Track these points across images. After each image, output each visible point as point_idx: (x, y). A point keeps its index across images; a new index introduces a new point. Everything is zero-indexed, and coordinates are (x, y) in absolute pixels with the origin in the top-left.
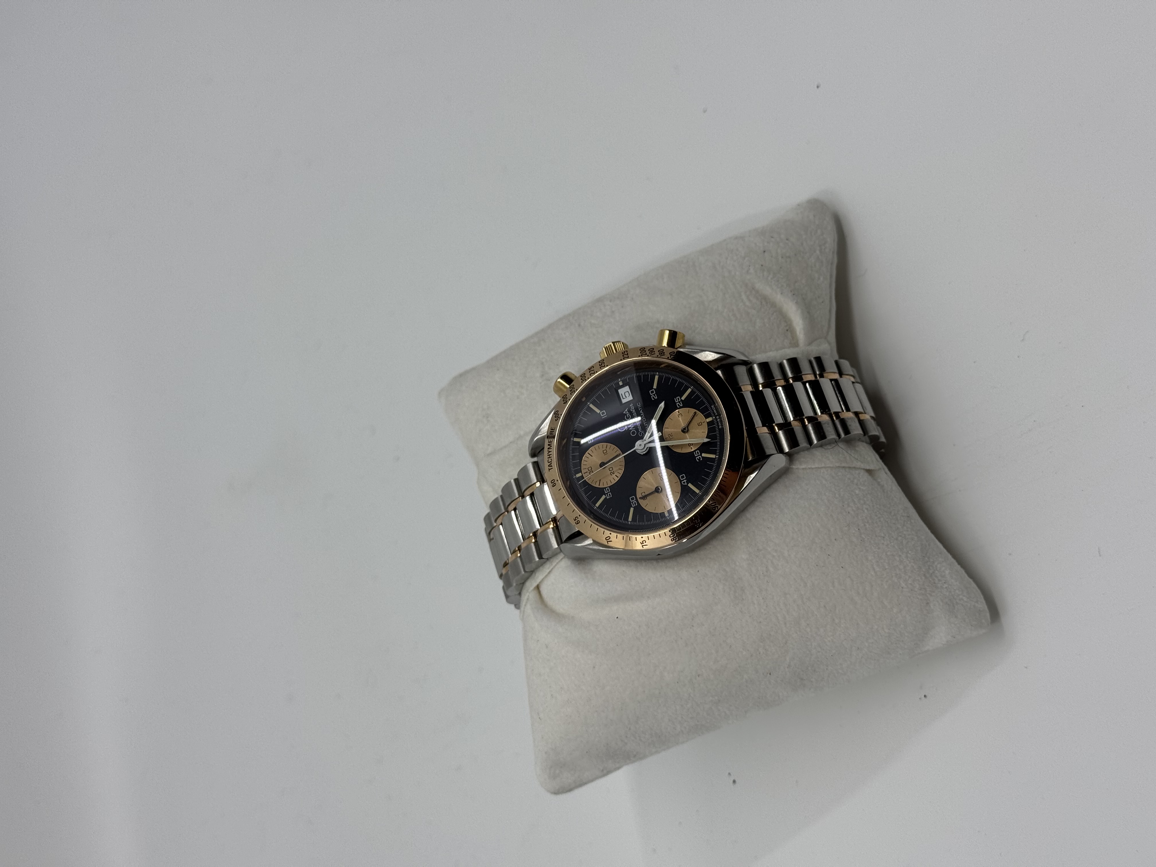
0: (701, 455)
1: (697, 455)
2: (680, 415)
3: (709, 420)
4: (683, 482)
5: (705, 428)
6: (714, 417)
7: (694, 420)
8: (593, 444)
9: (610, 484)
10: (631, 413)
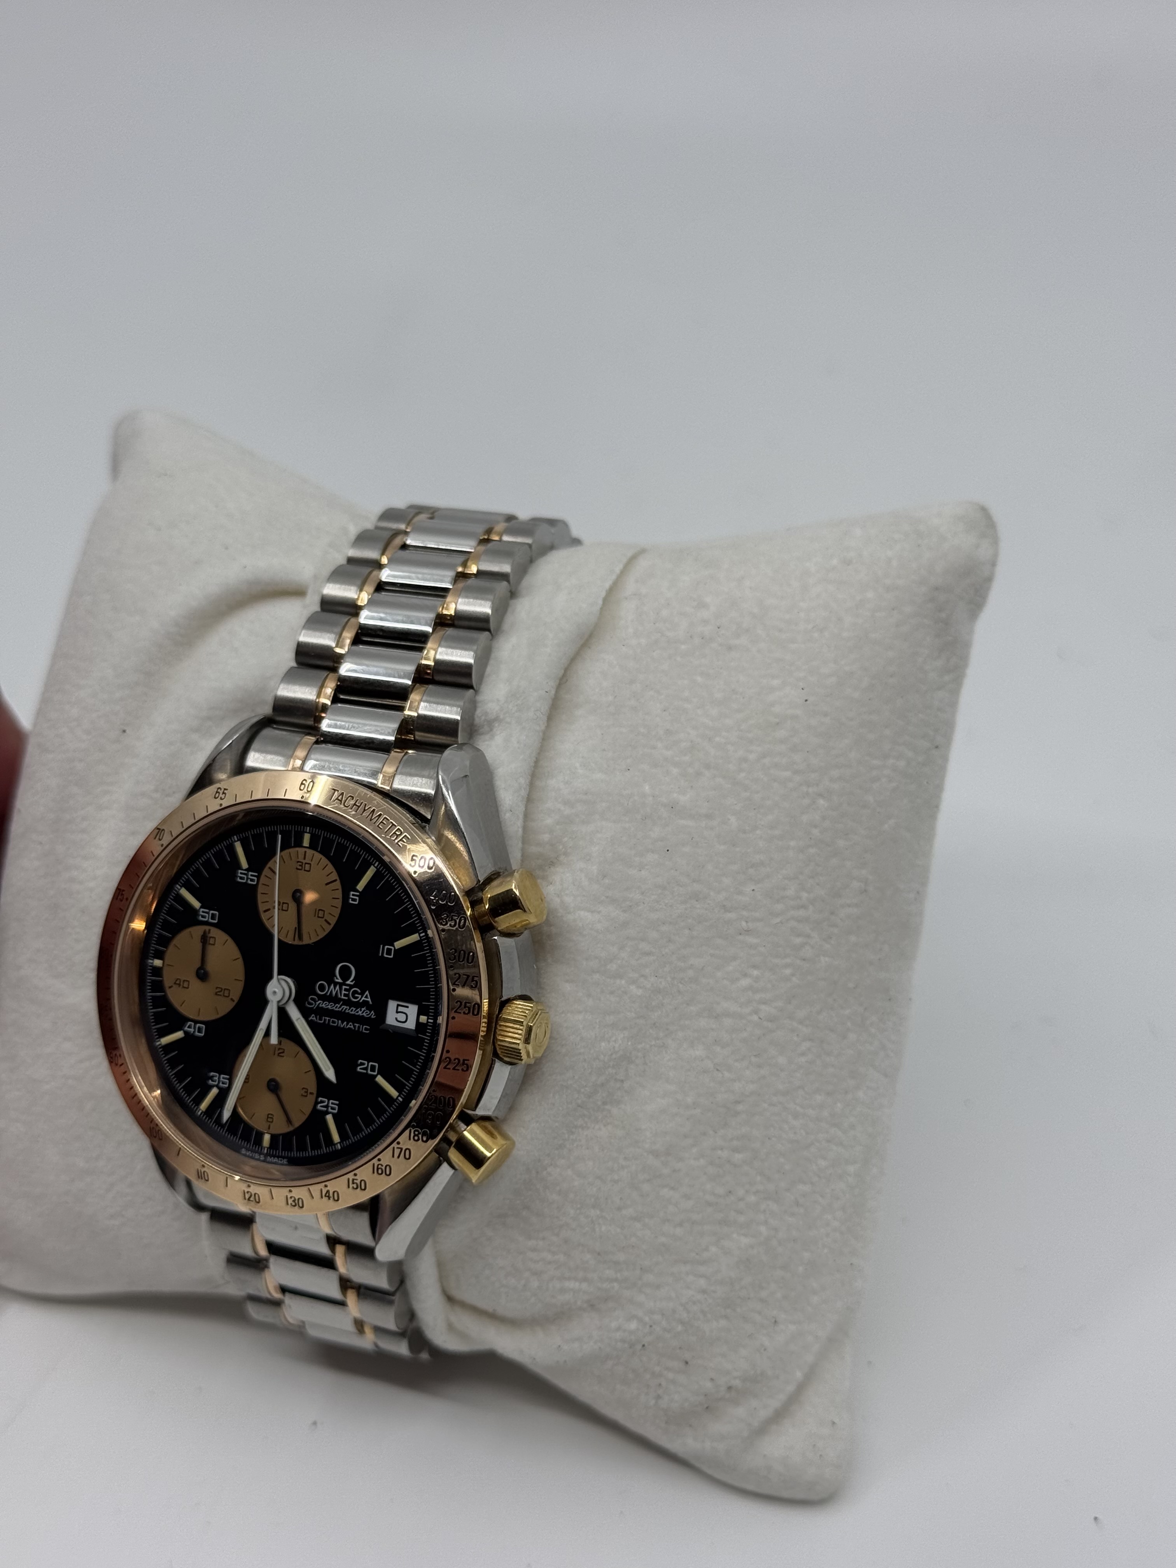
0: (217, 1086)
1: (221, 1079)
2: (306, 1093)
3: (267, 1138)
4: (193, 1024)
5: (258, 1123)
6: (266, 1151)
7: (281, 1113)
8: (346, 897)
9: (260, 889)
10: (358, 1005)
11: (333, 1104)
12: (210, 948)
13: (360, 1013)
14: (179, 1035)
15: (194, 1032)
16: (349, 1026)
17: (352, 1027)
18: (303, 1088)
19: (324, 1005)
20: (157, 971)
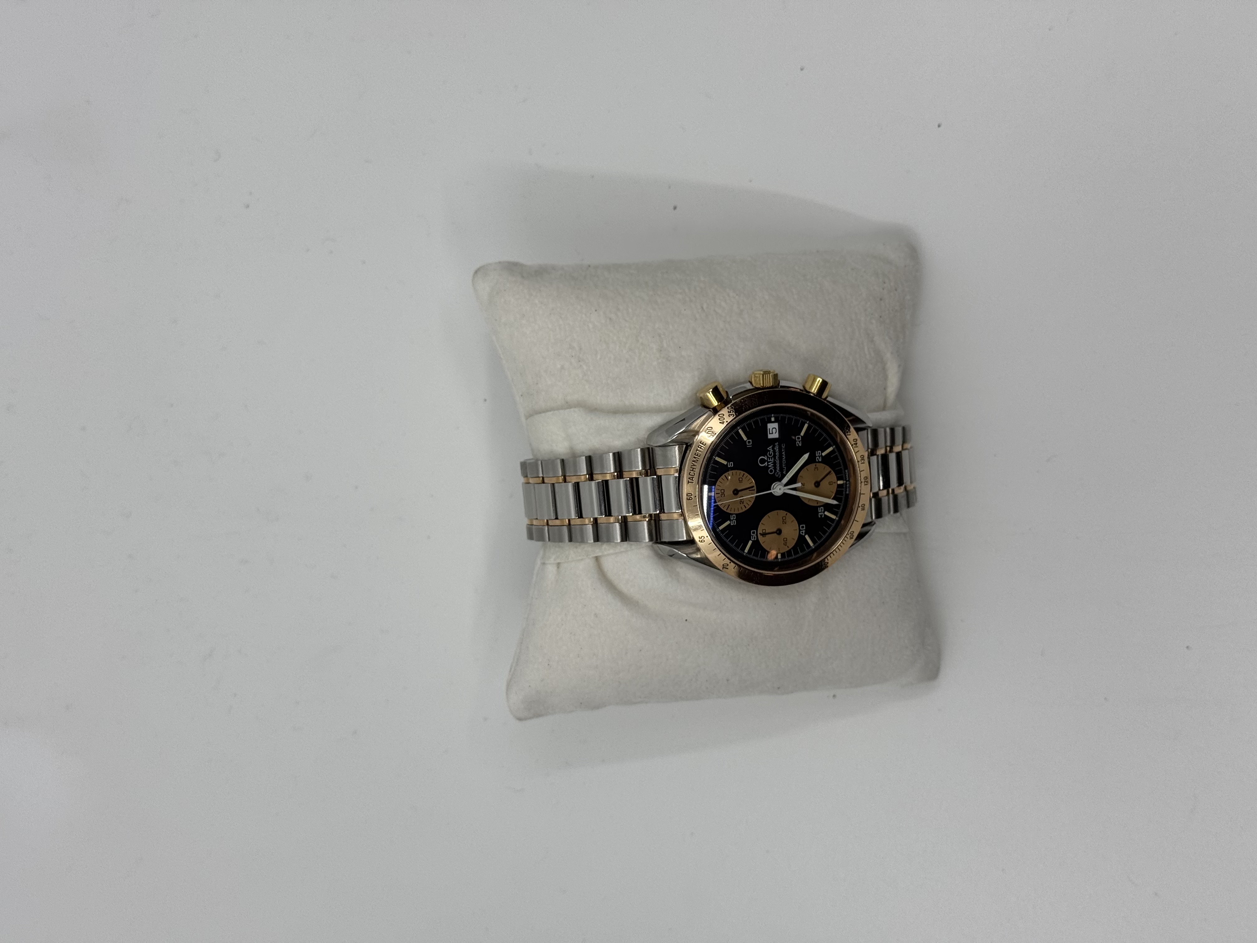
0: (824, 512)
1: (821, 511)
2: (816, 468)
3: (840, 482)
4: (801, 532)
5: (834, 488)
6: (845, 482)
7: (827, 477)
8: (732, 469)
9: (737, 512)
10: (774, 452)
11: (818, 453)
12: (767, 532)
13: (777, 450)
14: (807, 537)
15: (804, 530)
16: (784, 454)
17: (784, 452)
18: (815, 470)
19: (778, 468)
20: (783, 555)
